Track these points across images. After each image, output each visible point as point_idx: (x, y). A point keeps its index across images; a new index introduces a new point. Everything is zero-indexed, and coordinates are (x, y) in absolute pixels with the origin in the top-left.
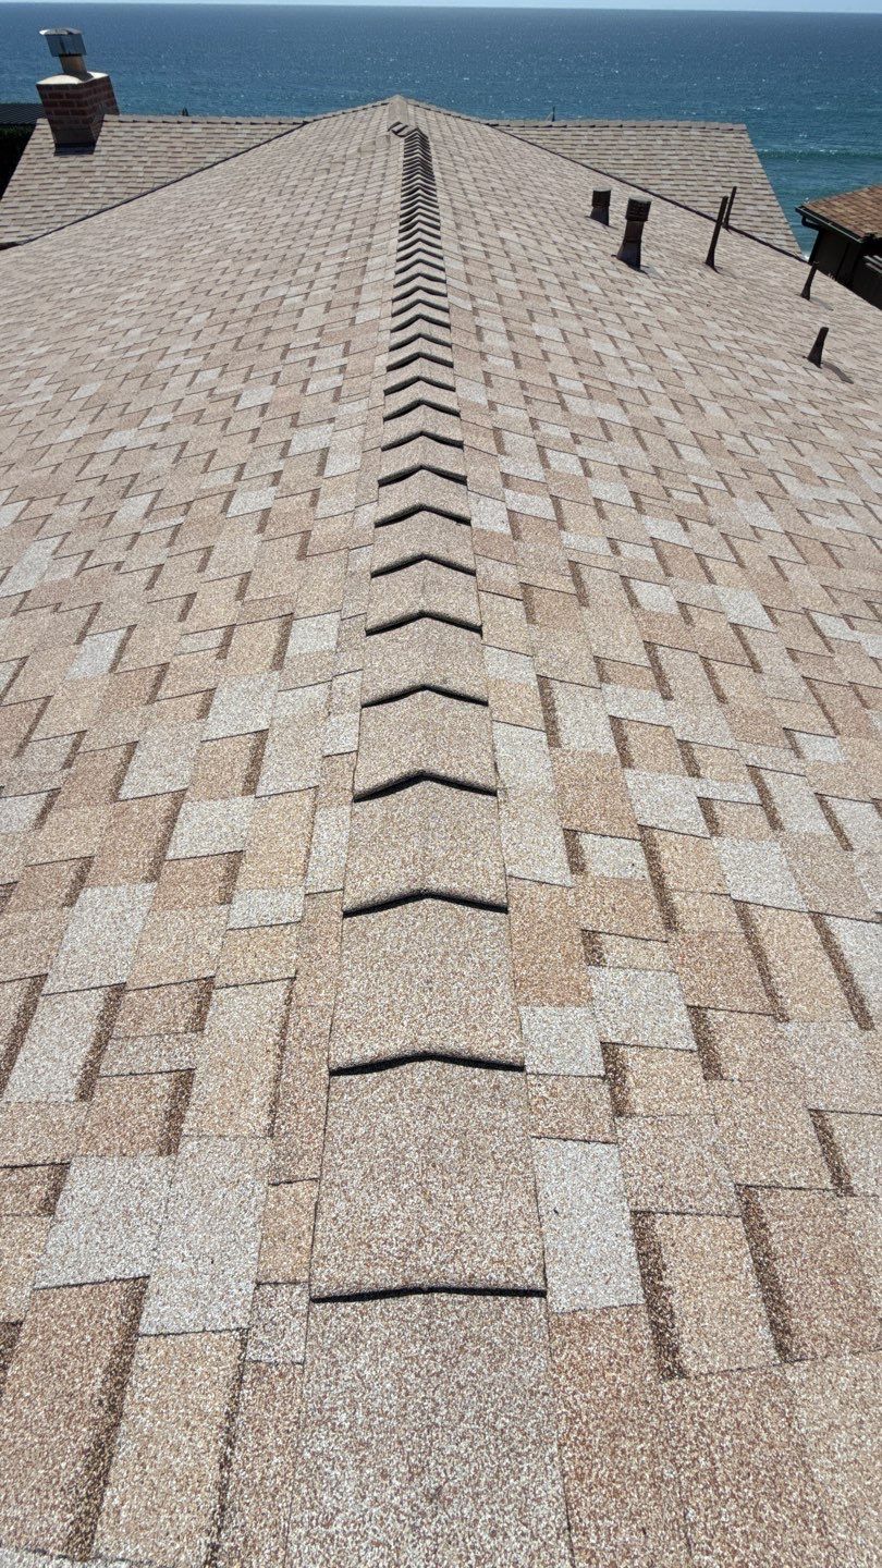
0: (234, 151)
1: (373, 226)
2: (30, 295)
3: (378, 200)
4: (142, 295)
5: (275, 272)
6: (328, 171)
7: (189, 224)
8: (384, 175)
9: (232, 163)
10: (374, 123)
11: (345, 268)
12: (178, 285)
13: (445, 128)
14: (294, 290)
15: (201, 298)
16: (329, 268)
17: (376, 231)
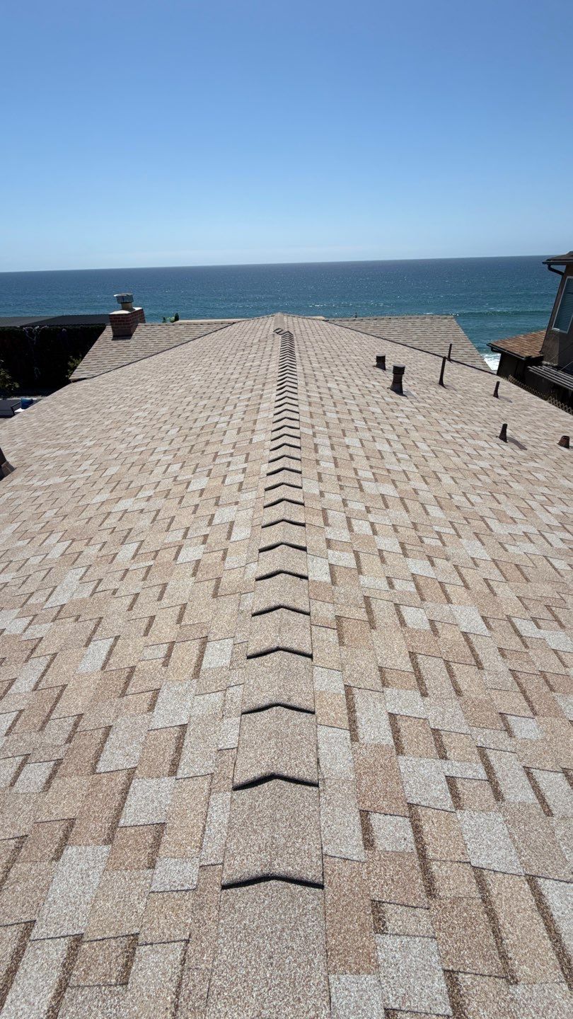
0: (199, 336)
1: (264, 385)
2: (90, 409)
3: (267, 369)
4: (146, 414)
5: (214, 407)
6: (244, 350)
7: (172, 374)
8: (271, 355)
9: (197, 341)
10: (267, 326)
11: (249, 408)
12: (164, 410)
13: (302, 326)
14: (223, 419)
15: (174, 420)
16: (241, 407)
17: (265, 388)
